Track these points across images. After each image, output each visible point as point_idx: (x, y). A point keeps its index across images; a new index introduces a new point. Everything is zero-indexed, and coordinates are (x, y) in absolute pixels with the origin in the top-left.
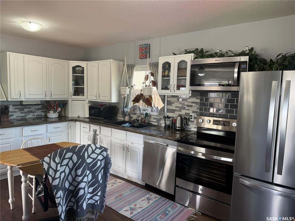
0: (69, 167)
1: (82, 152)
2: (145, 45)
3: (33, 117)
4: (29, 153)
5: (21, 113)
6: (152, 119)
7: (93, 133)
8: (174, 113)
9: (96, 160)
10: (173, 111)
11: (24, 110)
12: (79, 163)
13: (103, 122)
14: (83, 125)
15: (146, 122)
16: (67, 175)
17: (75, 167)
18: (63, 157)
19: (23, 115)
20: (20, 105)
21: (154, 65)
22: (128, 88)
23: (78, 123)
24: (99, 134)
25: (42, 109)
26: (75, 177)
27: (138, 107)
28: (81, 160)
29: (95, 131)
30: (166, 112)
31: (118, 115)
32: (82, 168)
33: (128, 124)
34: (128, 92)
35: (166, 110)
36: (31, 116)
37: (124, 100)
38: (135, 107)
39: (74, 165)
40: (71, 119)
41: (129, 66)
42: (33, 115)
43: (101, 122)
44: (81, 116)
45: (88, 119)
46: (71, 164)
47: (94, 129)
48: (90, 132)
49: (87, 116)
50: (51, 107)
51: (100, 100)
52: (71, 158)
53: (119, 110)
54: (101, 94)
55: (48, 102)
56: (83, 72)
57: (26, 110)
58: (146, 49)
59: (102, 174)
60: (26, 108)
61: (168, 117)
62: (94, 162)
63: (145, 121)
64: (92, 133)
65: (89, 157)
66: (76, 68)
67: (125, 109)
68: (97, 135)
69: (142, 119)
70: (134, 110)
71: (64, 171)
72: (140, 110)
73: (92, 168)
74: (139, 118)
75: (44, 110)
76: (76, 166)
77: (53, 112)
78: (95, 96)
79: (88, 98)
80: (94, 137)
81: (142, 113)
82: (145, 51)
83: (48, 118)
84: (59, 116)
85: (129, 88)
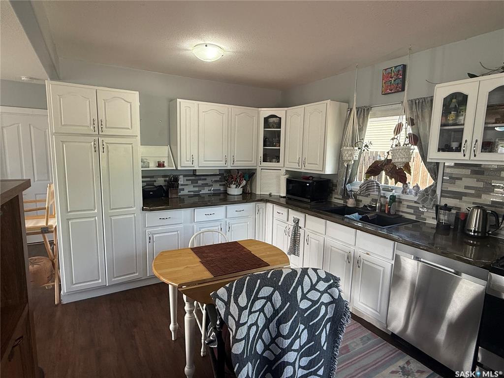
0: (265, 314)
1: (292, 288)
2: (396, 67)
3: (209, 192)
4: (200, 260)
5: (194, 187)
6: (403, 207)
7: (293, 224)
8: (461, 199)
9: (319, 304)
10: (458, 196)
11: (197, 183)
12: (284, 310)
13: (309, 206)
14: (277, 208)
15: (392, 212)
16: (260, 329)
17: (277, 318)
18: (254, 294)
19: (197, 189)
20: (194, 175)
21: (416, 103)
22: (357, 148)
23: (270, 205)
24: (303, 227)
25: (220, 181)
26: (277, 337)
27: (375, 185)
28: (289, 304)
29: (297, 222)
30: (439, 196)
31: (333, 195)
32: (291, 320)
33: (357, 214)
34: (357, 156)
35: (438, 192)
36: (205, 191)
37: (347, 170)
38: (370, 183)
39: (276, 312)
40: (259, 198)
41: (360, 109)
42: (209, 190)
43: (305, 205)
44: (274, 193)
45: (284, 199)
46: (268, 310)
47: (295, 217)
48: (288, 221)
49: (284, 194)
50: (232, 178)
51: (305, 169)
52: (269, 298)
53: (336, 187)
54: (306, 160)
55: (229, 171)
56: (279, 125)
57: (200, 182)
58: (398, 75)
59: (328, 333)
60: (200, 180)
61: (447, 208)
62: (315, 307)
63: (389, 212)
64: (291, 224)
65: (304, 297)
66: (269, 119)
67: (347, 186)
68: (300, 228)
69: (381, 205)
70: (368, 189)
71: (256, 323)
72: (379, 189)
73: (309, 319)
74: (376, 205)
75: (224, 183)
76: (279, 315)
77: (235, 186)
78: (296, 163)
79: (285, 166)
80: (295, 231)
81: (382, 195)
82: (396, 79)
83: (228, 194)
84: (243, 192)
85: (359, 149)
